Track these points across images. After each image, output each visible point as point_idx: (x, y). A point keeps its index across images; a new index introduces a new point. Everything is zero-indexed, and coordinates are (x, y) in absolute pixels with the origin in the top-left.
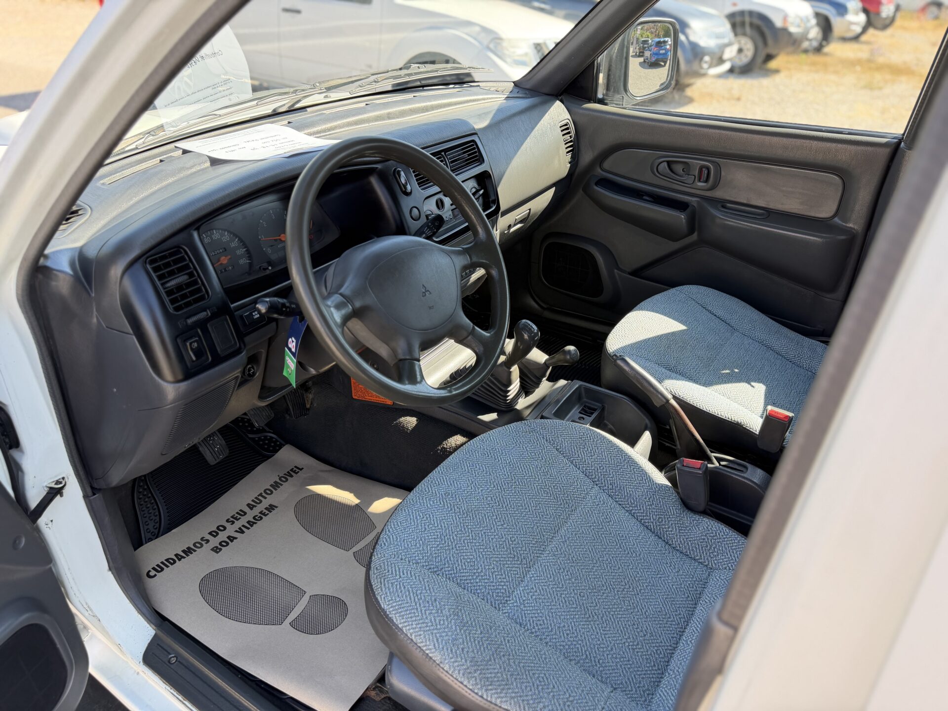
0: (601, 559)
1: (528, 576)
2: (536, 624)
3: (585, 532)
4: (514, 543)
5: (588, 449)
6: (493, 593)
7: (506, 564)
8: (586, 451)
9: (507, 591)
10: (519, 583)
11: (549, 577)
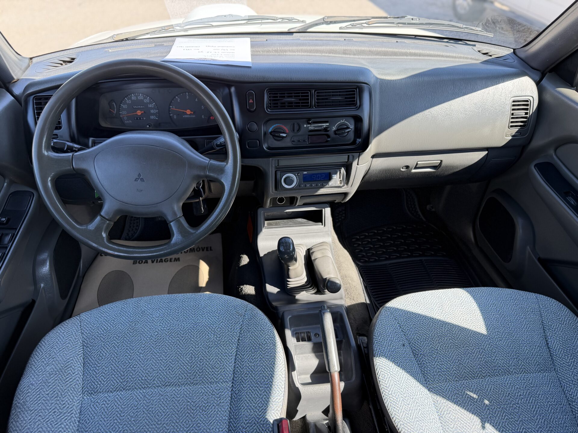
0: (165, 425)
1: (118, 393)
2: (86, 420)
3: (180, 402)
4: (133, 369)
5: (254, 355)
6: (90, 382)
7: (114, 375)
8: (252, 356)
9: (97, 389)
10: (108, 391)
11: (124, 404)
